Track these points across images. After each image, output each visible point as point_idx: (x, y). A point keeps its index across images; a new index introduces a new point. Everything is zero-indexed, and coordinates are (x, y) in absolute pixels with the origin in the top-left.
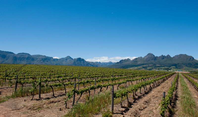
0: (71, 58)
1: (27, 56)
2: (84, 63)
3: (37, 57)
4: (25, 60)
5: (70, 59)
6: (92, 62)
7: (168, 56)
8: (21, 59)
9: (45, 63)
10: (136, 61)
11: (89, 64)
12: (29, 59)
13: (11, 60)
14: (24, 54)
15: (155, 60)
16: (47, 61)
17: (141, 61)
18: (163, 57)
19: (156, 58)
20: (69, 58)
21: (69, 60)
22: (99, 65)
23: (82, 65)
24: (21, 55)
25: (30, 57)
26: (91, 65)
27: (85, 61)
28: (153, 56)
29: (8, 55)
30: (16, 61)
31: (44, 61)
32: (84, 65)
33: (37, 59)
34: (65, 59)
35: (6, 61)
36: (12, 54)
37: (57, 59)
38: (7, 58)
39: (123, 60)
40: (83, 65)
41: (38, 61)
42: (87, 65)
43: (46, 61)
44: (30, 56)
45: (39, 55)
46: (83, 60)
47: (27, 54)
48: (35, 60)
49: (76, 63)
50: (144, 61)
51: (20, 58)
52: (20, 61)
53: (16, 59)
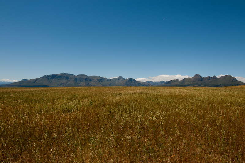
0: (122, 78)
1: (85, 78)
2: (135, 83)
3: (93, 78)
4: (84, 81)
6: (143, 82)
7: (215, 77)
9: (100, 84)
10: (184, 82)
12: (87, 80)
13: (73, 81)
17: (188, 81)
18: (209, 78)
19: (202, 79)
20: (121, 78)
21: (121, 80)
22: (149, 85)
24: (80, 76)
25: (87, 78)
26: (141, 84)
28: (199, 77)
29: (70, 77)
30: (77, 82)
31: (100, 82)
33: (94, 80)
34: (118, 79)
35: (69, 82)
36: (73, 76)
37: (110, 80)
38: (69, 79)
39: (172, 80)
40: (134, 85)
41: (94, 82)
42: (138, 85)
45: (95, 76)
46: (134, 80)
47: (85, 75)
48: (92, 80)
49: (128, 83)
50: (191, 82)
51: (80, 79)
52: (80, 81)
53: (77, 80)
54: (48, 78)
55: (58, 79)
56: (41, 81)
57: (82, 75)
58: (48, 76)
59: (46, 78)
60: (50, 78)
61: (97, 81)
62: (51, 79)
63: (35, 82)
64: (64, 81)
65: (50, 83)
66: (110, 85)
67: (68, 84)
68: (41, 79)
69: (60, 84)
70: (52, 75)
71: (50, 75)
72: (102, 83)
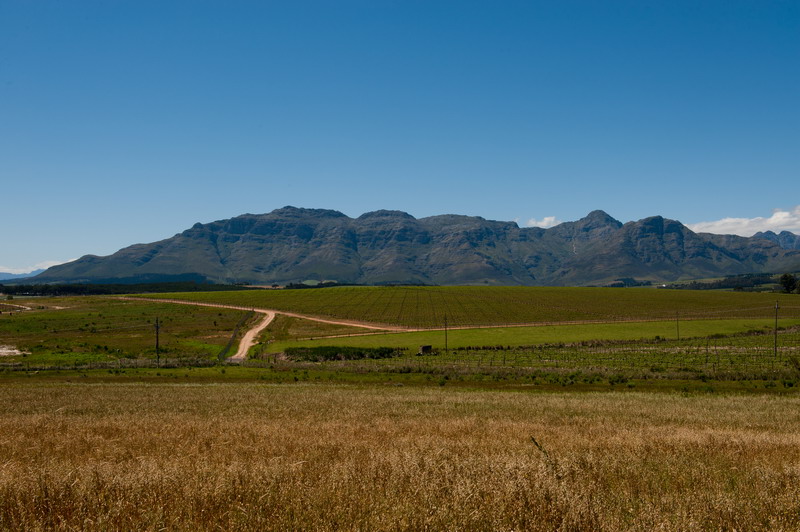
0: (609, 219)
1: (399, 226)
2: (681, 243)
3: (444, 228)
4: (391, 245)
5: (608, 227)
6: (728, 236)
8: (376, 239)
9: (479, 254)
11: (714, 247)
12: (407, 239)
13: (334, 245)
14: (387, 215)
16: (489, 245)
20: (600, 219)
21: (600, 230)
22: (774, 251)
23: (672, 254)
24: (374, 219)
25: (411, 229)
26: (722, 250)
27: (685, 233)
29: (322, 225)
30: (356, 250)
31: (475, 245)
32: (684, 254)
33: (443, 235)
34: (582, 225)
35: (316, 254)
36: (338, 221)
37: (540, 232)
38: (317, 239)
40: (675, 254)
41: (446, 245)
42: (698, 254)
43: (485, 241)
44: (412, 225)
45: (453, 216)
46: (676, 227)
47: (397, 214)
48: (435, 239)
49: (638, 247)
51: (370, 233)
52: (373, 247)
53: (356, 242)
54: (214, 239)
55: (263, 241)
56: (176, 255)
57: (384, 213)
58: (214, 227)
59: (202, 235)
60: (222, 234)
61: (461, 242)
62: (226, 239)
63: (146, 260)
64: (287, 250)
65: (222, 262)
66: (537, 258)
67: (306, 260)
68: (177, 242)
69: (269, 264)
70: (234, 221)
71: (223, 221)
72: (491, 252)
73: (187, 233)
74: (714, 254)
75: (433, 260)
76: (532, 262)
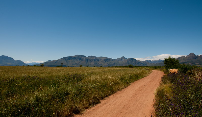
0: (125, 58)
1: (94, 58)
2: (135, 62)
4: (93, 61)
6: (142, 61)
9: (106, 63)
10: (179, 60)
12: (95, 60)
13: (84, 61)
15: (196, 58)
17: (183, 60)
20: (123, 58)
24: (90, 57)
26: (141, 63)
28: (194, 55)
29: (82, 58)
30: (88, 62)
31: (106, 61)
32: (136, 63)
33: (101, 60)
34: (121, 59)
36: (85, 57)
37: (115, 59)
38: (82, 60)
40: (134, 63)
41: (101, 61)
42: (138, 63)
44: (96, 58)
45: (102, 57)
46: (135, 59)
47: (94, 56)
49: (129, 62)
50: (186, 60)
51: (90, 59)
52: (90, 61)
53: (88, 60)
54: (66, 60)
55: (74, 60)
56: (60, 62)
57: (92, 56)
58: (66, 58)
59: (64, 59)
60: (67, 59)
61: (104, 61)
62: (68, 60)
63: (56, 63)
64: (77, 62)
65: (67, 63)
68: (60, 60)
69: (75, 64)
70: (69, 57)
72: (108, 62)
73: (62, 59)
74: (140, 64)
75: (99, 64)
76: (114, 64)
